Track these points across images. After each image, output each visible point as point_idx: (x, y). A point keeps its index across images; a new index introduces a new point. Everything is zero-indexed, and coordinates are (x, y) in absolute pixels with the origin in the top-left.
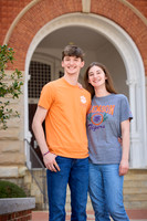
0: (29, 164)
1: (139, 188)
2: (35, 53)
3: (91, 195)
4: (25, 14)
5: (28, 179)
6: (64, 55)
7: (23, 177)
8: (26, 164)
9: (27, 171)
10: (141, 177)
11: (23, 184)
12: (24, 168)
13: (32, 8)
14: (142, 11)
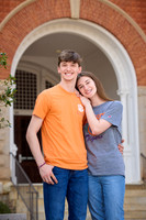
0: (15, 180)
1: (131, 204)
2: (20, 61)
3: (91, 208)
4: (10, 20)
5: (13, 196)
6: (60, 61)
7: (8, 194)
8: (11, 180)
9: (13, 187)
10: (134, 193)
11: (8, 201)
12: (9, 184)
13: (17, 13)
14: (134, 17)
